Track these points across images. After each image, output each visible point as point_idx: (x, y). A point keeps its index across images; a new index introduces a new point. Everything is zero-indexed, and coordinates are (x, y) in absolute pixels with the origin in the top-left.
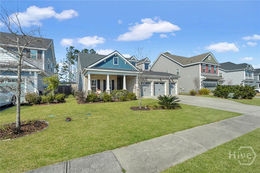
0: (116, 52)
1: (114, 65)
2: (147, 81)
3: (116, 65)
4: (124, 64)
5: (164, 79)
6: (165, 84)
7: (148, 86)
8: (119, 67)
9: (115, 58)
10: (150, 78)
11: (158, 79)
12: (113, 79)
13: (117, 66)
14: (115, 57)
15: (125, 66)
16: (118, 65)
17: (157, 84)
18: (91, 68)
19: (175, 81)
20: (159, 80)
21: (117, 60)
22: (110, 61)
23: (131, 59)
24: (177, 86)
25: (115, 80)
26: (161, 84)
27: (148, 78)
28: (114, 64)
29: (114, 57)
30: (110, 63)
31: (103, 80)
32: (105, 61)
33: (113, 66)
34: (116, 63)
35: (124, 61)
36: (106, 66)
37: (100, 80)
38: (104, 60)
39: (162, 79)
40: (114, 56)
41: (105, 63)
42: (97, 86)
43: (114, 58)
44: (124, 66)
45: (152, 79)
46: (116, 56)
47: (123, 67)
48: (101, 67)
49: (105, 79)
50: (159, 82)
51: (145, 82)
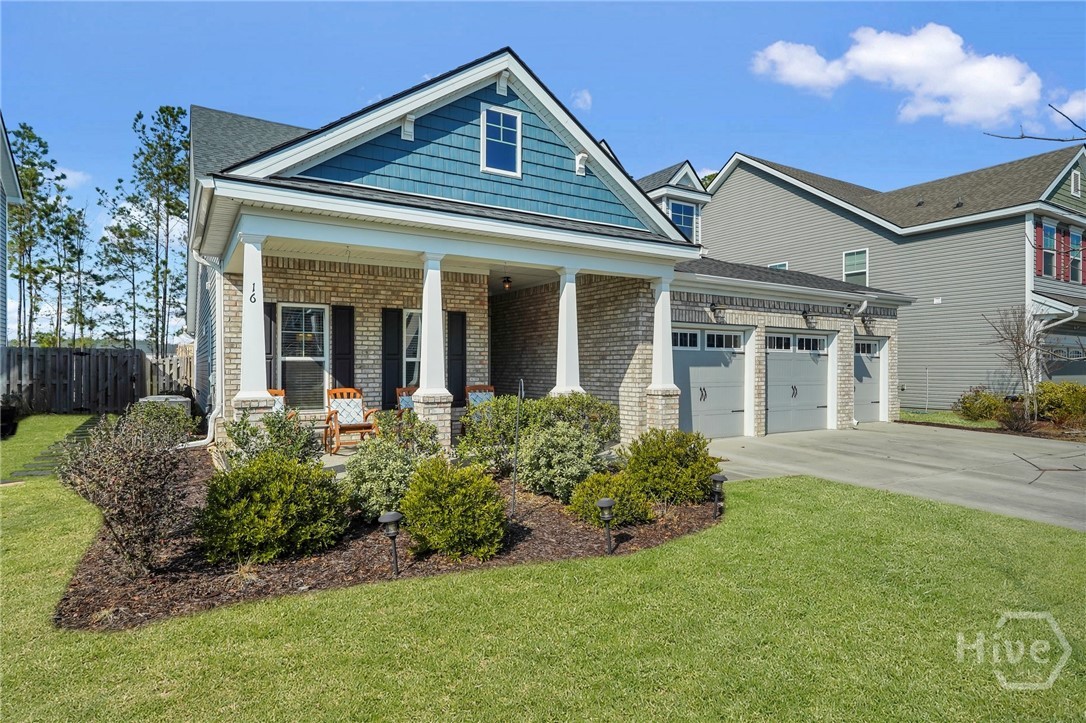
0: (505, 62)
1: (489, 178)
2: (719, 321)
3: (499, 180)
4: (568, 176)
5: (826, 312)
6: (832, 350)
7: (726, 361)
8: (526, 193)
9: (492, 117)
10: (745, 304)
11: (790, 308)
12: (461, 308)
13: (512, 182)
14: (494, 108)
15: (572, 189)
16: (518, 174)
17: (783, 350)
18: (275, 181)
19: (881, 326)
20: (798, 321)
21: (511, 136)
22: (452, 139)
24: (891, 367)
25: (474, 311)
26: (805, 351)
27: (731, 302)
28: (483, 167)
29: (484, 106)
30: (453, 153)
31: (378, 312)
32: (408, 133)
33: (476, 184)
34: (501, 156)
35: (563, 152)
36: (413, 174)
37: (358, 310)
38: (403, 118)
39: (817, 310)
40: (486, 92)
41: (408, 149)
42: (327, 359)
43: (483, 115)
44: (565, 188)
45: (753, 308)
46: (501, 101)
47: (558, 199)
48: (363, 182)
49: (396, 304)
50: (791, 337)
51: (703, 330)
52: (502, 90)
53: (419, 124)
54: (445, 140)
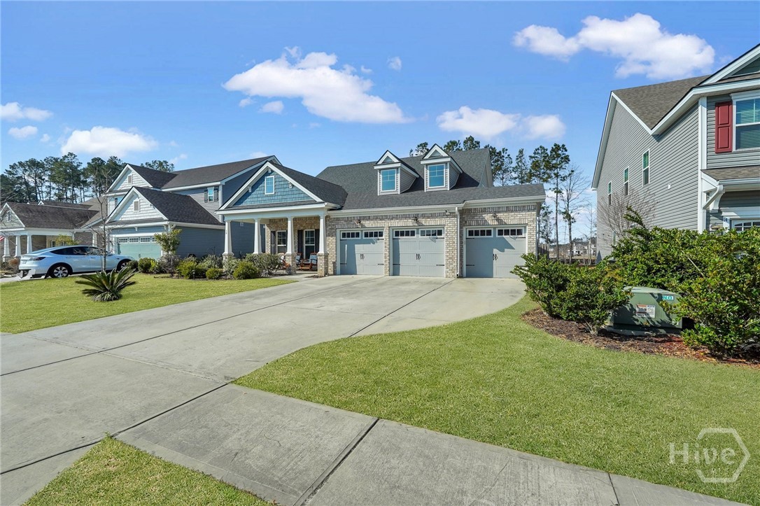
0: (267, 164)
1: (267, 196)
2: (363, 226)
3: (270, 196)
4: (287, 189)
5: (432, 216)
6: (445, 235)
7: (374, 243)
8: (276, 198)
10: (376, 218)
11: (406, 217)
13: (272, 196)
15: (289, 193)
16: (274, 193)
20: (410, 223)
21: (272, 183)
23: (379, 163)
26: (426, 237)
27: (369, 218)
28: (266, 193)
29: (266, 177)
30: (259, 192)
32: (250, 190)
33: (265, 199)
34: (270, 189)
35: (286, 183)
36: (252, 200)
38: (247, 187)
39: (424, 216)
40: (266, 173)
41: (250, 194)
43: (265, 180)
45: (381, 219)
46: (269, 174)
47: (285, 197)
48: (244, 204)
49: (302, 228)
50: (415, 230)
51: (362, 231)
52: (270, 172)
53: (252, 187)
54: (258, 189)
